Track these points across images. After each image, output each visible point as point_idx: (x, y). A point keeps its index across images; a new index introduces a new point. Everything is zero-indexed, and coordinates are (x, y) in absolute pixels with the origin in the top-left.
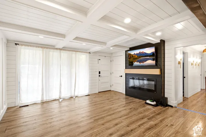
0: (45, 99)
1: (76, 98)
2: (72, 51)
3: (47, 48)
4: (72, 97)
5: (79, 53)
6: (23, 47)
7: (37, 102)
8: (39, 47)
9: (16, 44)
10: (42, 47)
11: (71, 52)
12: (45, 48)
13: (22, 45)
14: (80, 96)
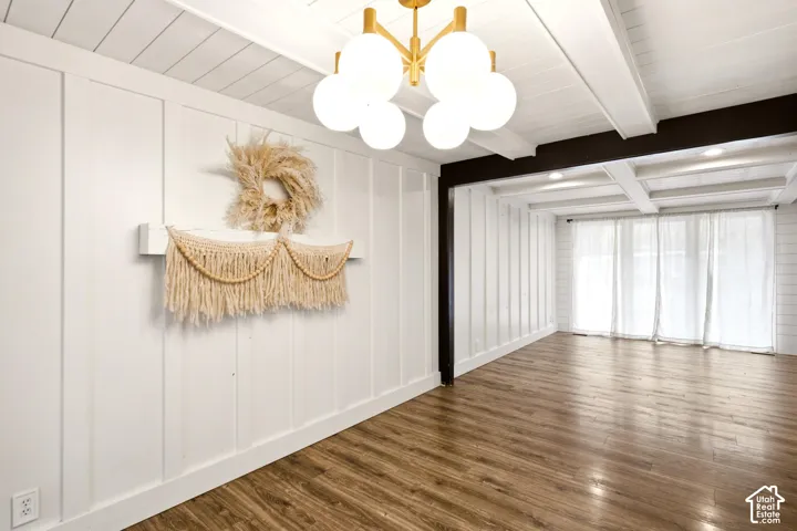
0: (620, 332)
1: (715, 353)
2: (696, 212)
3: (624, 217)
4: (698, 346)
5: (723, 214)
6: (579, 224)
7: (605, 334)
8: (607, 218)
9: (568, 221)
10: (612, 218)
11: (693, 216)
12: (619, 218)
13: (577, 220)
14: (728, 348)
